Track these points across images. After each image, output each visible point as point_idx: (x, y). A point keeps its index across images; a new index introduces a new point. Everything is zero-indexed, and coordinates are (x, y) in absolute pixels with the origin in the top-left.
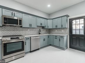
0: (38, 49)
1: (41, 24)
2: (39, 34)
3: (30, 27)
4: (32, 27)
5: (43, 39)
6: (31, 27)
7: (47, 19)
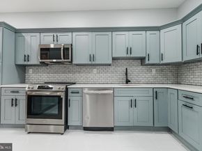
0: (111, 129)
1: (129, 50)
2: (128, 82)
3: (90, 63)
4: (97, 62)
5: (129, 99)
6: (93, 63)
7: (158, 29)
